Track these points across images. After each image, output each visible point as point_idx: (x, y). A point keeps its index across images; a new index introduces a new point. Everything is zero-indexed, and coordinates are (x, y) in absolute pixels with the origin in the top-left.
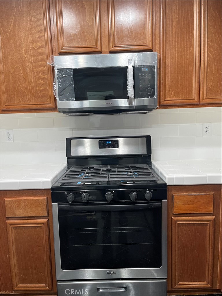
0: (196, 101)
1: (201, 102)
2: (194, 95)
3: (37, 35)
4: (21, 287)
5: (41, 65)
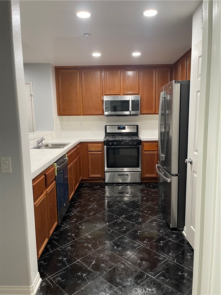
0: (154, 112)
1: (156, 113)
2: (153, 110)
3: (98, 88)
4: (92, 176)
5: (98, 99)
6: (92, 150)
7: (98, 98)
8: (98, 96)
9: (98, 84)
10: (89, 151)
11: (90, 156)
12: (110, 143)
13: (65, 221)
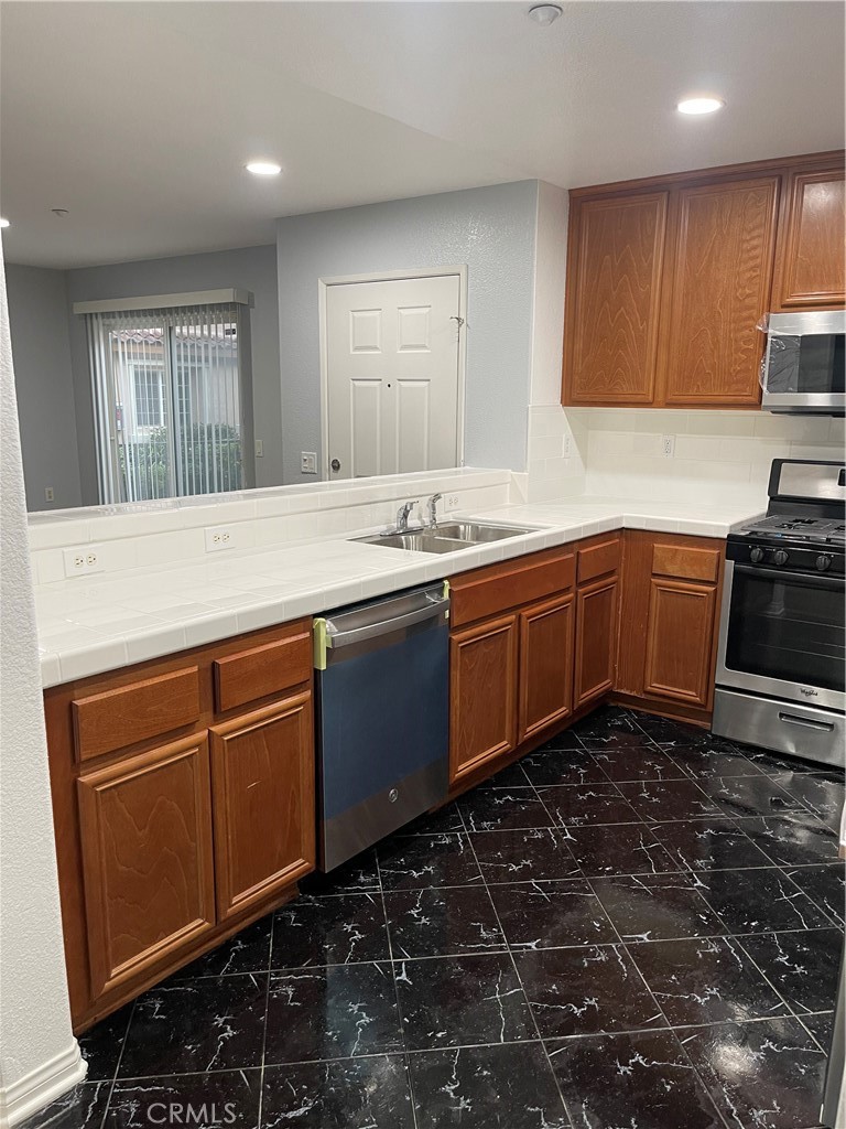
3: (748, 275)
4: (657, 687)
5: (746, 328)
6: (672, 570)
7: (743, 324)
8: (745, 314)
9: (754, 253)
10: (655, 575)
11: (656, 597)
12: (756, 553)
13: (387, 863)
